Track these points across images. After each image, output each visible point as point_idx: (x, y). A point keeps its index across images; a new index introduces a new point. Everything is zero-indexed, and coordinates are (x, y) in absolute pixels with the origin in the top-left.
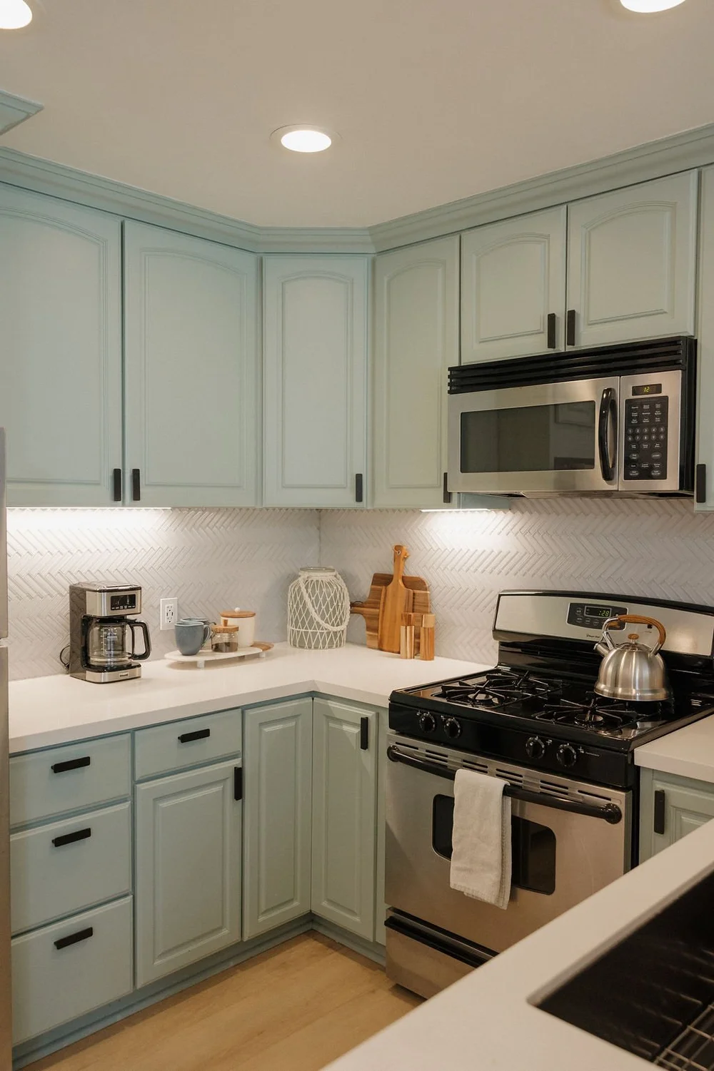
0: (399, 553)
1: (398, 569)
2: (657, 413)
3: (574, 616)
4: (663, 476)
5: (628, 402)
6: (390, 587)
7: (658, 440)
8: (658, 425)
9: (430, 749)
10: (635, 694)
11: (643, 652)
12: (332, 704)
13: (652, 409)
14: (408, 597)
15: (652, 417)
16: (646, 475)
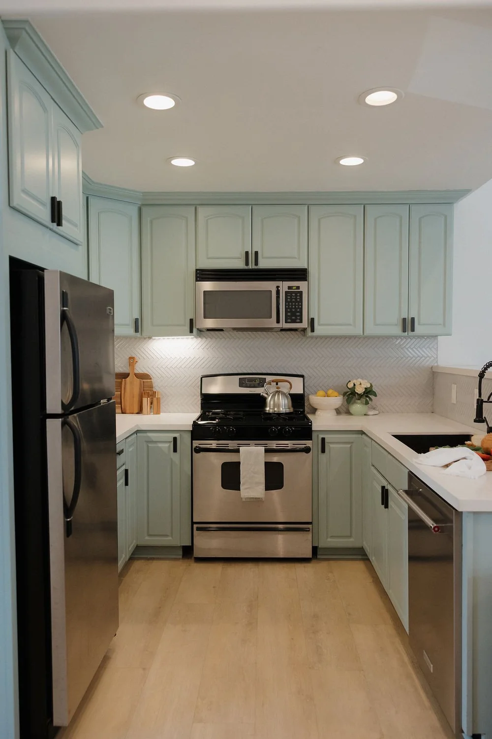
0: (132, 361)
1: (133, 369)
2: (298, 297)
3: (242, 384)
4: (301, 322)
5: (286, 292)
6: (128, 379)
7: (298, 308)
8: (299, 302)
9: (218, 443)
10: (282, 410)
11: (283, 394)
12: (149, 434)
13: (296, 296)
14: (140, 384)
15: (296, 299)
16: (294, 321)
